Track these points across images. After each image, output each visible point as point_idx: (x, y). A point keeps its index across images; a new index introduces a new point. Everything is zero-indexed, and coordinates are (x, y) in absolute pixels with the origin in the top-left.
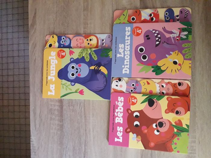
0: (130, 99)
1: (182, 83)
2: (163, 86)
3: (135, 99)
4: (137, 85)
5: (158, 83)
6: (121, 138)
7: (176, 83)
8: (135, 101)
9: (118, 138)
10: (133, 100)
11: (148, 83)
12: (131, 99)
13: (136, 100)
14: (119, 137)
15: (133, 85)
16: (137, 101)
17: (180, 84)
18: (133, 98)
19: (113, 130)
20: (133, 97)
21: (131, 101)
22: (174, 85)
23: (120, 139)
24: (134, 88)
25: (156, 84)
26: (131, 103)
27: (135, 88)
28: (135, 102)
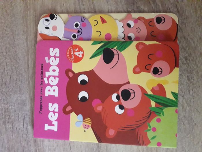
0: (70, 51)
1: (163, 19)
2: (129, 25)
3: (81, 51)
4: (84, 25)
5: (120, 21)
6: (56, 123)
7: (153, 19)
8: (79, 54)
9: (50, 123)
10: (76, 54)
11: (104, 21)
12: (72, 51)
13: (82, 53)
14: (52, 122)
15: (77, 25)
16: (83, 55)
17: (159, 20)
18: (76, 50)
19: (41, 110)
20: (76, 48)
21: (73, 56)
22: (149, 23)
23: (54, 125)
24: (79, 32)
25: (117, 21)
26: (73, 58)
27: (81, 31)
28: (81, 56)
